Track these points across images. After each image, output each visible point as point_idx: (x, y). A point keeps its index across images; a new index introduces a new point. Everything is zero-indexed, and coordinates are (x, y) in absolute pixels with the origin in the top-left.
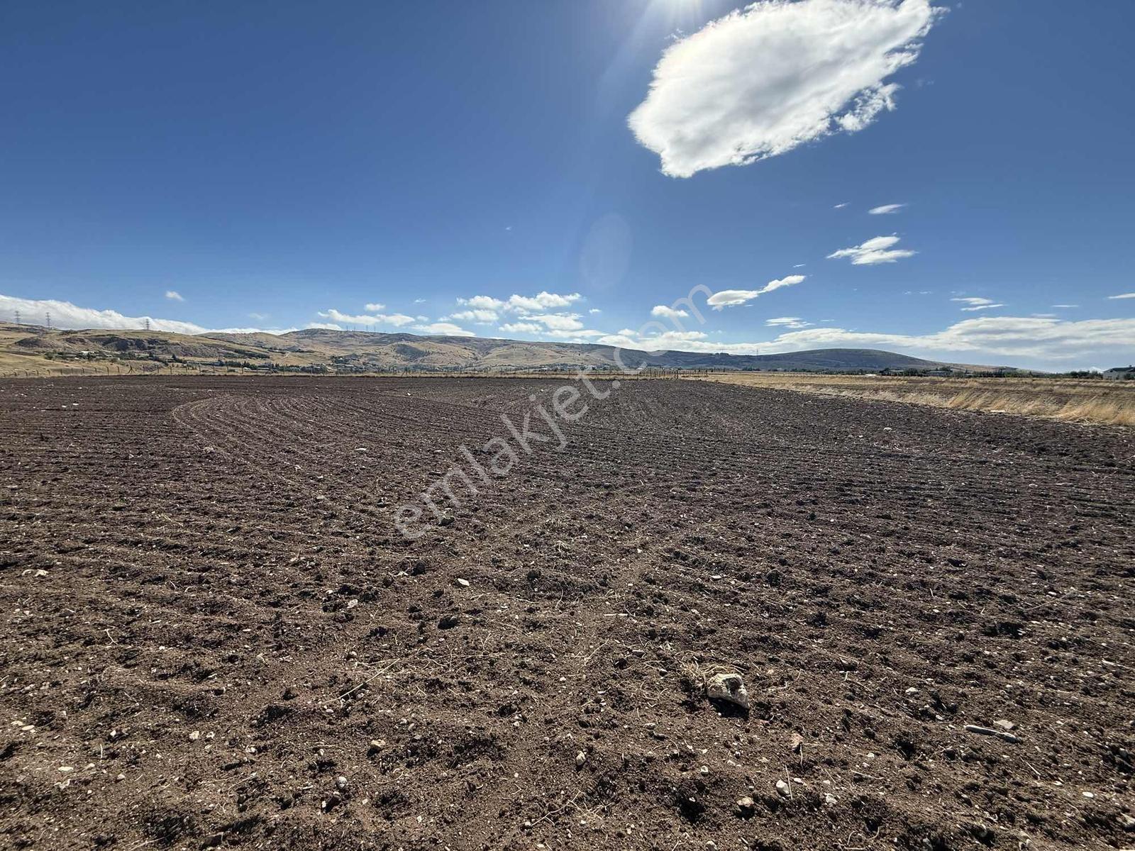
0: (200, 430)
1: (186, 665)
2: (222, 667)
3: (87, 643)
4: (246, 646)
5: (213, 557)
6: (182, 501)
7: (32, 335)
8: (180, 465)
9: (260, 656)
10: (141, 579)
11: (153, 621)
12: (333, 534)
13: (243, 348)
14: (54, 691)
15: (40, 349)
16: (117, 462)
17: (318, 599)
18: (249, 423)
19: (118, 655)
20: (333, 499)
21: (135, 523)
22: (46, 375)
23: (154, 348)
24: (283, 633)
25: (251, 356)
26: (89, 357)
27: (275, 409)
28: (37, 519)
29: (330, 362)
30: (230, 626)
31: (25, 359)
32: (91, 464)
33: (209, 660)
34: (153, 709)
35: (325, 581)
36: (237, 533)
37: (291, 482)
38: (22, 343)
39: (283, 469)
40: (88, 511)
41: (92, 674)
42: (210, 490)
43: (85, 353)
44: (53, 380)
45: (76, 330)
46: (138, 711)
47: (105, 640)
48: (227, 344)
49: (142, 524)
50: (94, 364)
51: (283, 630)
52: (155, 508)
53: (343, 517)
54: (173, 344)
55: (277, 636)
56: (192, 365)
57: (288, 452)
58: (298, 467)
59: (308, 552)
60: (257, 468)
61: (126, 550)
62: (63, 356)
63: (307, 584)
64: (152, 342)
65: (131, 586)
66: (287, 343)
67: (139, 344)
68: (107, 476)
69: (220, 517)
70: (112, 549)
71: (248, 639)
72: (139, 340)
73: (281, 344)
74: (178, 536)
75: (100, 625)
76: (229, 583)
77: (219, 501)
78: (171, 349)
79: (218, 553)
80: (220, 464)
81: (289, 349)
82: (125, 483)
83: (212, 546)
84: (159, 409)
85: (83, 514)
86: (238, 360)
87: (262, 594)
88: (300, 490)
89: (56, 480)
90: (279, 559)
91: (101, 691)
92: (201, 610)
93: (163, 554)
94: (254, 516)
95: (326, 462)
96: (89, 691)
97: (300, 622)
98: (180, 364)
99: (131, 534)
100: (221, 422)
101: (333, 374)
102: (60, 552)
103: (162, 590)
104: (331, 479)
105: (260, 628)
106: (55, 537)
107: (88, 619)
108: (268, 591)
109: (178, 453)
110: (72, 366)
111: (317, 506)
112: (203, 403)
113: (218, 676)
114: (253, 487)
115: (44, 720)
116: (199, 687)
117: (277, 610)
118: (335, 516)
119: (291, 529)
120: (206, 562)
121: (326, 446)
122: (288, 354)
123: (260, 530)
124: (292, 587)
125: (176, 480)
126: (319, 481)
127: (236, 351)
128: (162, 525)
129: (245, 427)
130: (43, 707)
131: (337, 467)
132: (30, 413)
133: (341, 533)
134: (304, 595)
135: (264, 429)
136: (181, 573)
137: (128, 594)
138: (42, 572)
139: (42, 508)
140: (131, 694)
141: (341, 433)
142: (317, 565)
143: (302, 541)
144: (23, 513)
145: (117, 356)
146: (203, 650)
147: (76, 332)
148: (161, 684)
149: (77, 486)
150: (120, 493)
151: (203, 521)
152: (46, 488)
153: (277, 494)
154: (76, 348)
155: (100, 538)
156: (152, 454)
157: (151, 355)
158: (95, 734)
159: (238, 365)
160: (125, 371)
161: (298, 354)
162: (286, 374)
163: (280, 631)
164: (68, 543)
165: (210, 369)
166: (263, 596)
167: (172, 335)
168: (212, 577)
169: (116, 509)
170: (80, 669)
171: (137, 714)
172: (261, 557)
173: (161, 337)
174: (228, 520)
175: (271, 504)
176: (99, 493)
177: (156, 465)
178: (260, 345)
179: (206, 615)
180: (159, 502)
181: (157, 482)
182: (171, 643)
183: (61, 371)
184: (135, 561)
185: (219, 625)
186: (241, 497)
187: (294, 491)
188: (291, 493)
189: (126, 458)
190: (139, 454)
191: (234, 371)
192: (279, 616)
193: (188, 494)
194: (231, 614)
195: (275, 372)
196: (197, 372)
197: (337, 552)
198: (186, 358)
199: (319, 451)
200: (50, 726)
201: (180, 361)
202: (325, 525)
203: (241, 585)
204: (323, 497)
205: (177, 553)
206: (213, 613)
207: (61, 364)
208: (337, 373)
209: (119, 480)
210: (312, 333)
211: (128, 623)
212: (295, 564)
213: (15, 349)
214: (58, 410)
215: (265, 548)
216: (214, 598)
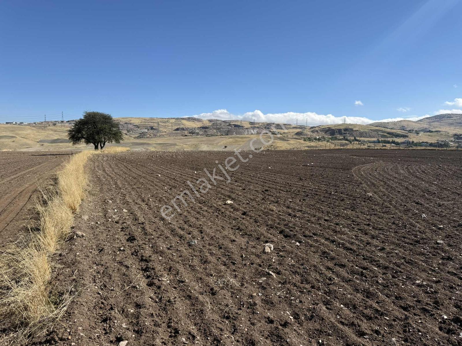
0: (365, 182)
1: (353, 322)
2: (371, 335)
3: (313, 287)
4: (386, 329)
5: (369, 262)
6: (354, 223)
7: (301, 130)
8: (355, 202)
9: (394, 339)
10: (334, 262)
11: (339, 288)
12: (449, 272)
13: (393, 131)
14: (300, 305)
15: (302, 137)
16: (326, 195)
17: (435, 318)
18: (393, 180)
19: (324, 300)
20: (450, 245)
21: (333, 230)
22: (303, 149)
23: (346, 133)
24: (409, 332)
25: (397, 136)
26: (319, 140)
27: (409, 172)
28: (297, 217)
29: (453, 139)
30: (377, 311)
31: (297, 141)
32: (317, 195)
33: (365, 326)
34: (337, 339)
35: (441, 307)
36: (383, 251)
37: (418, 225)
38: (297, 134)
39: (413, 215)
40: (315, 218)
41: (313, 304)
42: (369, 220)
43: (318, 137)
44: (305, 151)
45: (316, 126)
46: (331, 336)
47: (319, 289)
48: (383, 129)
49: (336, 232)
50: (320, 143)
51: (409, 329)
52: (342, 224)
53: (457, 262)
54: (356, 131)
55: (405, 331)
56: (363, 143)
57: (417, 203)
58: (424, 215)
59: (428, 280)
60: (397, 211)
61: (329, 244)
62: (310, 139)
63: (427, 304)
64: (346, 130)
65: (330, 264)
66: (421, 126)
67: (340, 131)
68: (322, 202)
69: (374, 238)
70: (323, 241)
71: (387, 324)
72: (340, 129)
73: (417, 127)
74: (352, 243)
75: (317, 280)
76: (377, 282)
77: (373, 228)
78: (354, 133)
79: (372, 261)
80: (375, 205)
81: (422, 131)
82: (329, 207)
83: (369, 255)
84: (346, 168)
85: (313, 219)
86: (389, 139)
87: (396, 298)
88: (424, 233)
89: (304, 200)
90: (408, 278)
91: (317, 316)
92: (362, 293)
93: (345, 252)
94: (393, 243)
95: (445, 216)
96: (312, 313)
97: (422, 330)
98: (357, 142)
99: (331, 235)
100: (376, 178)
101: (454, 148)
102: (305, 236)
103: (343, 272)
104: (449, 230)
105: (394, 320)
106: (303, 228)
107: (313, 274)
108: (400, 297)
109: (353, 194)
110: (312, 144)
111: (437, 248)
112: (368, 166)
113: (369, 338)
114: (394, 223)
115: (296, 316)
116: (359, 340)
117: (406, 313)
118: (451, 259)
119: (417, 259)
120: (366, 264)
121: (446, 203)
122: (421, 134)
123: (396, 254)
124: (416, 301)
125: (352, 210)
126: (440, 229)
127: (389, 133)
128: (344, 234)
129: (390, 183)
130: (297, 310)
131: (454, 221)
132: (297, 167)
133: (455, 274)
134: (424, 310)
135: (402, 186)
136: (352, 266)
137: (328, 268)
138: (298, 244)
139: (299, 213)
140: (328, 325)
141: (459, 194)
142: (436, 292)
143: (424, 271)
144: (293, 213)
145: (330, 138)
146: (362, 318)
147: (315, 127)
148: (341, 326)
149: (311, 205)
150: (327, 212)
151: (365, 238)
152: (300, 203)
153: (409, 232)
154: (315, 135)
155: (319, 234)
156: (342, 193)
157: (344, 138)
158: (313, 336)
159: (388, 142)
160: (333, 147)
161: (428, 133)
162: (419, 148)
163: (407, 329)
164: (307, 233)
165: (372, 145)
166: (397, 299)
167: (355, 125)
168: (368, 275)
169: (326, 220)
170: (309, 299)
171: (330, 337)
172: (396, 272)
173: (350, 127)
174: (378, 241)
175: (404, 238)
176: (319, 209)
177: (343, 200)
178: (403, 128)
179: (364, 297)
180: (344, 221)
181: (343, 210)
182: (346, 305)
183: (308, 147)
184: (332, 251)
185: (371, 307)
186: (386, 228)
187: (420, 232)
188: (418, 233)
189: (331, 194)
190: (336, 192)
191: (385, 146)
192: (407, 318)
193: (358, 220)
194: (377, 302)
195: (411, 147)
196: (366, 147)
197: (452, 288)
198: (361, 139)
199: (440, 206)
200: (298, 321)
201: (357, 140)
202: (443, 264)
203: (384, 287)
204: (442, 242)
205: (351, 253)
206: (368, 297)
207: (308, 143)
208: (457, 147)
209: (327, 205)
210: (440, 118)
211: (328, 285)
212: (419, 286)
213: (295, 137)
214: (306, 166)
215: (399, 267)
216: (369, 288)
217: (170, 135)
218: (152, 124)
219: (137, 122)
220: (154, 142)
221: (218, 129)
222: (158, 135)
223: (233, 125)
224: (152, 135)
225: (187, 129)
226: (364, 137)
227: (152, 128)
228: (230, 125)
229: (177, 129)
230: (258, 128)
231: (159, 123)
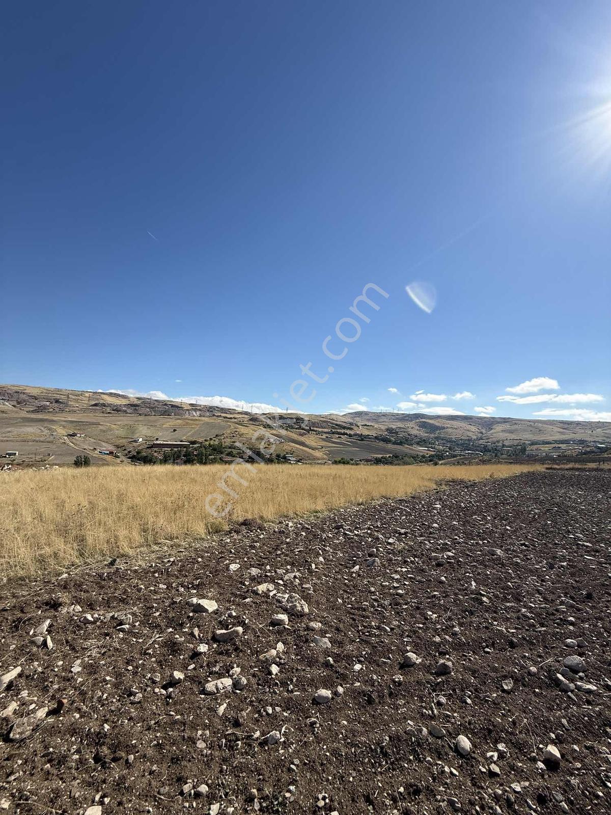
54: (307, 421)
64: (297, 419)
72: (292, 418)
217: (84, 410)
218: (58, 397)
219: (35, 392)
220: (63, 419)
221: (152, 408)
222: (67, 410)
223: (170, 405)
224: (57, 410)
225: (109, 405)
226: (316, 427)
227: (57, 401)
228: (166, 405)
229: (96, 405)
230: (200, 410)
231: (70, 396)
